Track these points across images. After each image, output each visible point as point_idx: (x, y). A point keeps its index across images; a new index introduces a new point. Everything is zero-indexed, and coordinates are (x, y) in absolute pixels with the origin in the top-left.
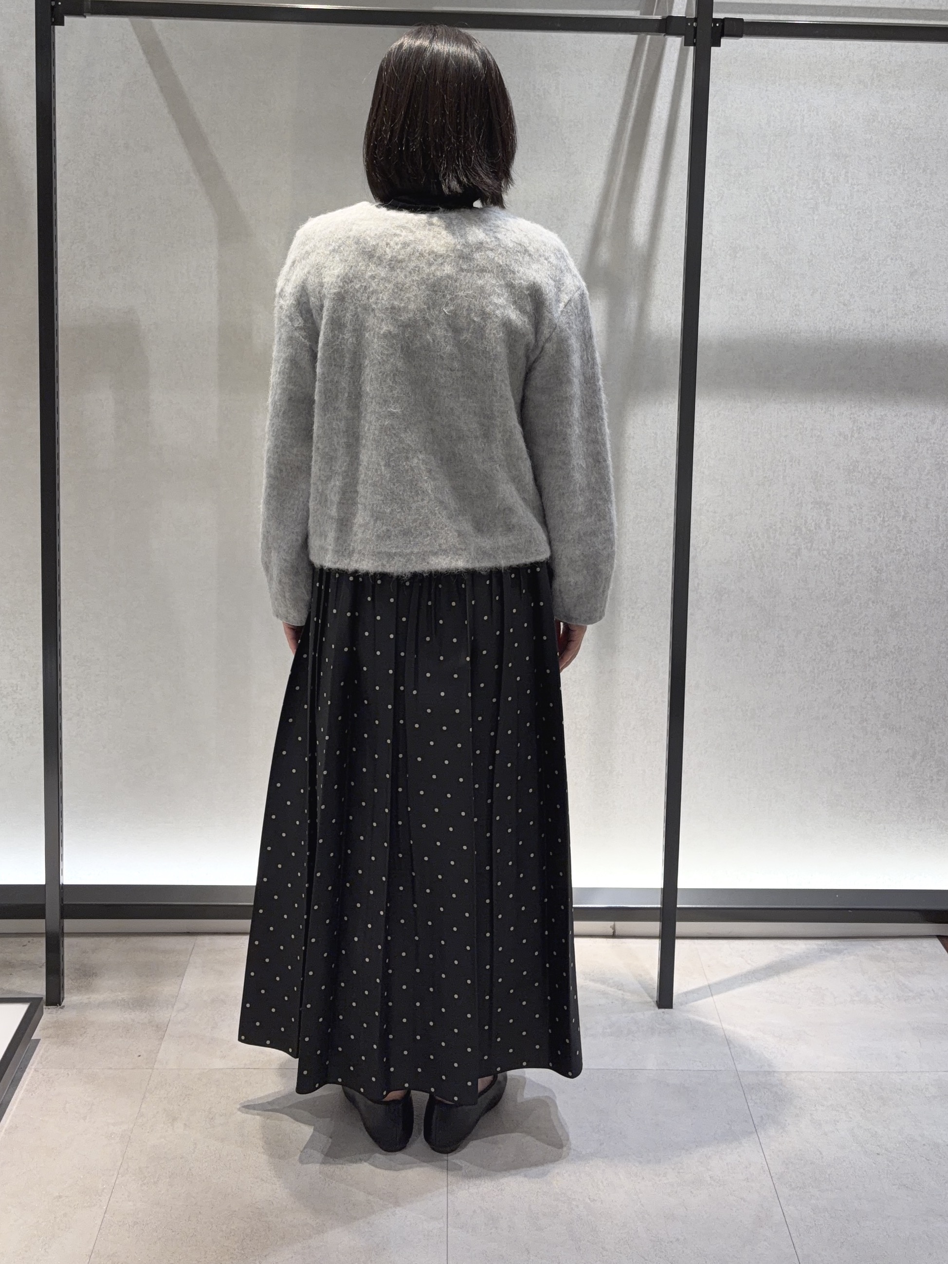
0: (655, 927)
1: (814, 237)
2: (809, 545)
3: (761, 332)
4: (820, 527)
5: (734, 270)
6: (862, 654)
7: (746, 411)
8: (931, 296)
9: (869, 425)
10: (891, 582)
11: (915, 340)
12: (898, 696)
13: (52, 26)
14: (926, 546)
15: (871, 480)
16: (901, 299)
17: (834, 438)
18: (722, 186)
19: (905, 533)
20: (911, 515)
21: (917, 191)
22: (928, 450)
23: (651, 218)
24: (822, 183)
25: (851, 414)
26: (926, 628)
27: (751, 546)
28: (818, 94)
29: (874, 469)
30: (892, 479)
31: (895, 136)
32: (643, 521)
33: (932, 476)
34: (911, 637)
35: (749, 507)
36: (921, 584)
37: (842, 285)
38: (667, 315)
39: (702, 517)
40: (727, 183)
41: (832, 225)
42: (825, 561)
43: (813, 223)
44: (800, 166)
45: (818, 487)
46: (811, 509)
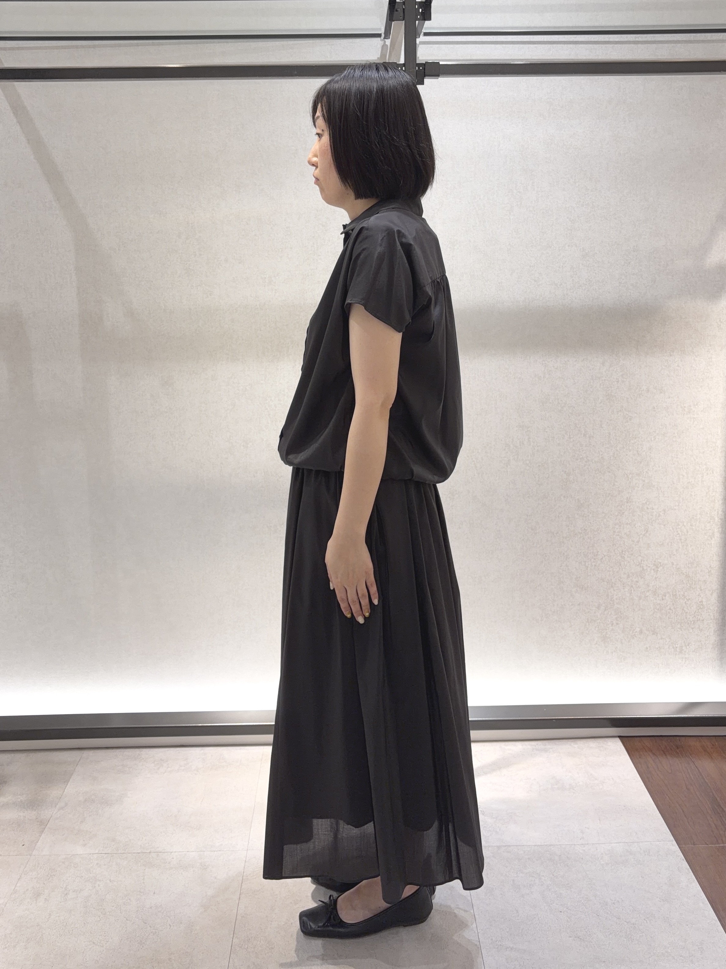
1: (511, 232)
2: (516, 457)
3: (475, 303)
4: (523, 444)
6: (558, 534)
8: (599, 272)
9: (556, 369)
10: (577, 482)
11: (588, 305)
12: (585, 564)
14: (602, 455)
15: (560, 408)
16: (576, 275)
17: (531, 379)
19: (586, 446)
20: (590, 433)
21: (585, 195)
22: (600, 385)
24: (515, 191)
25: (543, 361)
26: (604, 515)
27: (474, 459)
28: (510, 125)
29: (562, 401)
30: (574, 407)
31: (568, 154)
33: (604, 404)
34: (593, 521)
35: (471, 431)
36: (599, 482)
37: (532, 266)
41: (524, 222)
42: (528, 468)
43: (510, 222)
44: (498, 180)
45: (521, 415)
46: (516, 431)
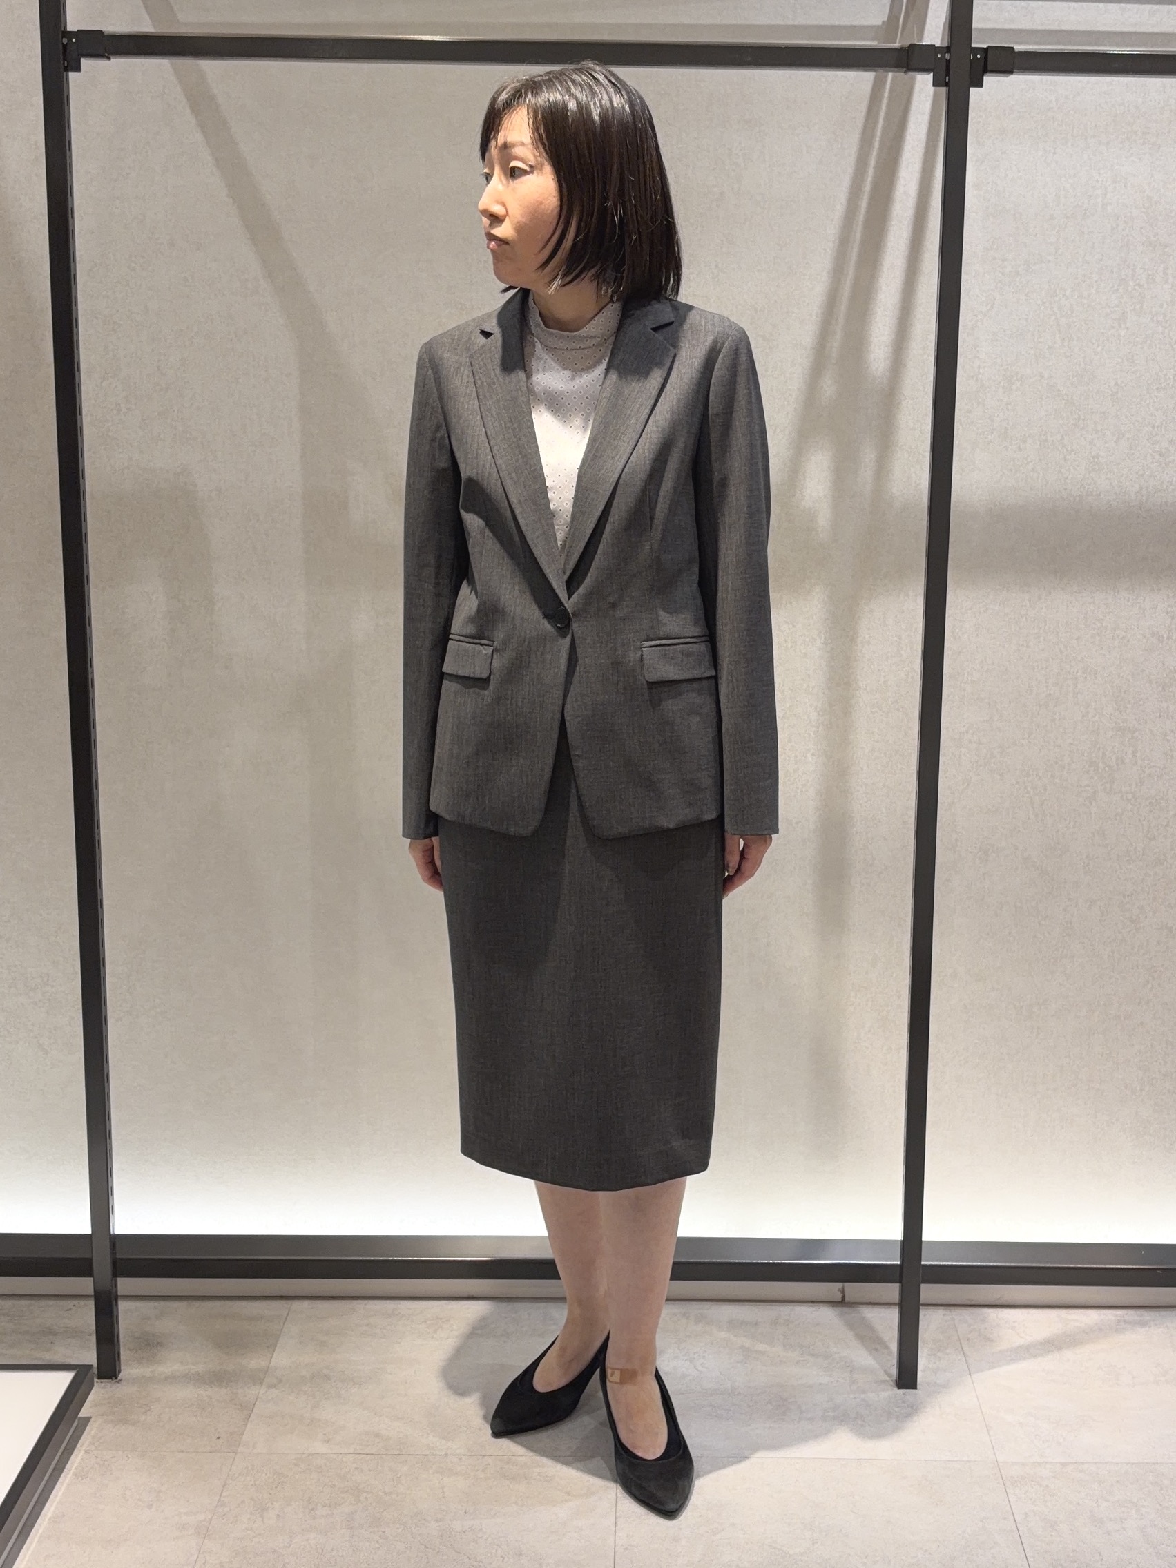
0: (892, 1291)
1: (1120, 360)
2: (1108, 786)
3: (1046, 494)
4: (1123, 762)
5: (1010, 407)
7: (1024, 604)
13: (65, 73)
17: (1145, 640)
18: (992, 290)
23: (893, 337)
24: (1131, 283)
25: (1169, 606)
27: (1029, 789)
28: (1126, 157)
32: (882, 755)
35: (1027, 736)
37: (1158, 427)
38: (915, 473)
39: (963, 750)
40: (999, 284)
41: (1145, 342)
42: (1130, 807)
43: (1118, 341)
44: (1101, 260)
45: (1122, 707)
46: (1111, 737)
